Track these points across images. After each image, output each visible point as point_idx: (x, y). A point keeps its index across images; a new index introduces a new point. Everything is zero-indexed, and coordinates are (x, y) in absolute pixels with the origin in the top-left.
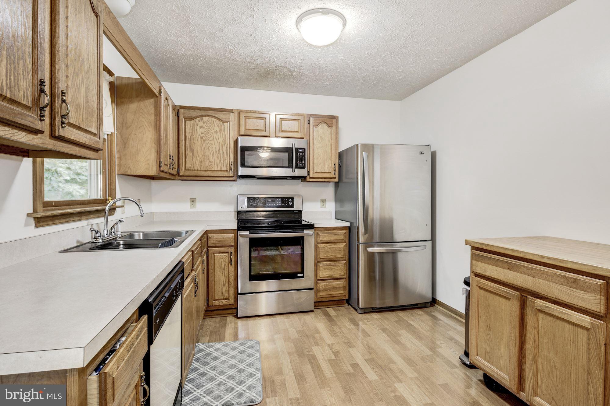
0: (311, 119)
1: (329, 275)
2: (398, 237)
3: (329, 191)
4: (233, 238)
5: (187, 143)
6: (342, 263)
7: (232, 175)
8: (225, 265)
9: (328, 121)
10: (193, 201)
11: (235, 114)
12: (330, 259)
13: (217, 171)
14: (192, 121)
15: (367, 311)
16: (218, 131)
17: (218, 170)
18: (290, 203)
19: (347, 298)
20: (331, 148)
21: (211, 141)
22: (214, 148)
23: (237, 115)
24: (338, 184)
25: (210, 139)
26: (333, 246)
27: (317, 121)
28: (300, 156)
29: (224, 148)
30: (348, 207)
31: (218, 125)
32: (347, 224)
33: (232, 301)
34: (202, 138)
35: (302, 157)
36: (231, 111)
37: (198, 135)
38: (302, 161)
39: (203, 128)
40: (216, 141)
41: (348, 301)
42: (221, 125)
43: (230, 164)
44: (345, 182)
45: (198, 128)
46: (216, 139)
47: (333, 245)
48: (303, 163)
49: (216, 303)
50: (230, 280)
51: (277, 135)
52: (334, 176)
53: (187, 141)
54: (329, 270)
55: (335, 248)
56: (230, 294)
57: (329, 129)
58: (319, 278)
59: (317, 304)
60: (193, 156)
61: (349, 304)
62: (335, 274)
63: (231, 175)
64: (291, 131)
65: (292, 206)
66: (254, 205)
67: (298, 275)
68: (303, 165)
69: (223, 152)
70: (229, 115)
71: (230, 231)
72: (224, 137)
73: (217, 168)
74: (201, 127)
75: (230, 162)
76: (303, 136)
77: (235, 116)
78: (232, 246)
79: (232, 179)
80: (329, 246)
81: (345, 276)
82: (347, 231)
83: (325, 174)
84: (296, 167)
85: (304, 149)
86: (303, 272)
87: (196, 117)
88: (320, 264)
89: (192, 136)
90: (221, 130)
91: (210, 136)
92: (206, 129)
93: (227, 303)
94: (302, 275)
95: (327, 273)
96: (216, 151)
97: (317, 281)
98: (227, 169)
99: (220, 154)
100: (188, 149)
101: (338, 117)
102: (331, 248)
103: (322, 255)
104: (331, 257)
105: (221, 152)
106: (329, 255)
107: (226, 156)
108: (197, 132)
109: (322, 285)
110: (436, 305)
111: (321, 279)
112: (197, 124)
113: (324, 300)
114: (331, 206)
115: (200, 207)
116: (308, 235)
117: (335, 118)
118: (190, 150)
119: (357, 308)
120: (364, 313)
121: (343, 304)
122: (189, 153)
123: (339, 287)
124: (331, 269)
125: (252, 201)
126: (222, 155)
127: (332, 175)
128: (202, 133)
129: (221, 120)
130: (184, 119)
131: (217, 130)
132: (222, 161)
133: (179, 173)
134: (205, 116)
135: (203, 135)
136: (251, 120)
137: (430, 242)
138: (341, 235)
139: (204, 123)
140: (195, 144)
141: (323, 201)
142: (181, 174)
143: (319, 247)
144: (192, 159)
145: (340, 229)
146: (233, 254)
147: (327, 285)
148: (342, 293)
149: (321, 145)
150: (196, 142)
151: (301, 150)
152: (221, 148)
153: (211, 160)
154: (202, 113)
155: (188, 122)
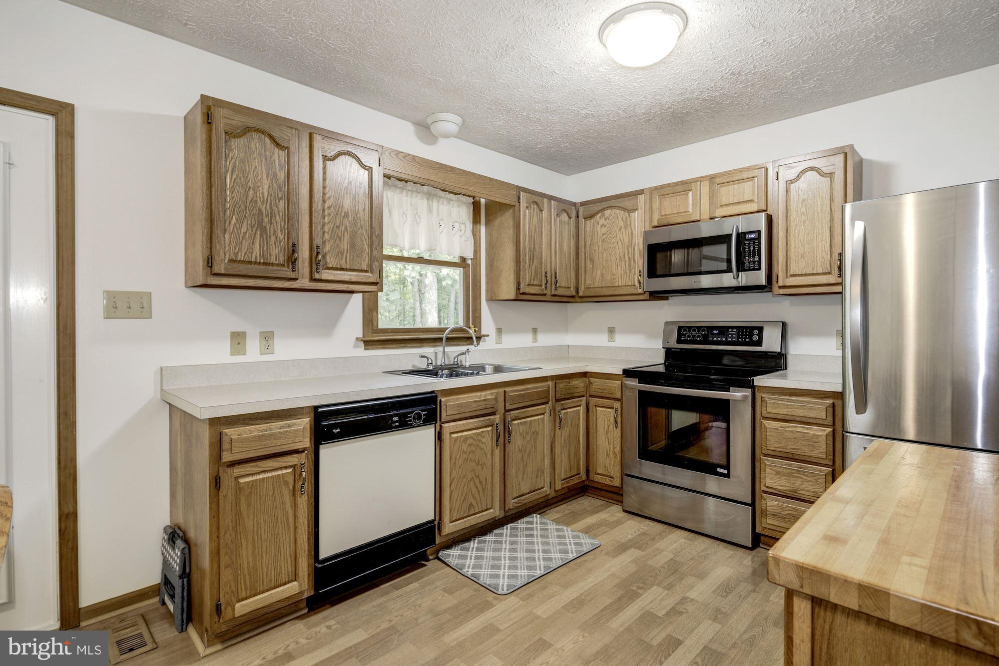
0: (781, 169)
1: (788, 488)
4: (620, 387)
5: (587, 252)
6: (820, 471)
7: (640, 291)
8: (609, 426)
9: (823, 163)
10: (611, 331)
11: (645, 195)
12: (791, 456)
13: (622, 286)
14: (592, 220)
16: (623, 226)
18: (755, 338)
20: (832, 220)
21: (614, 243)
22: (618, 254)
23: (648, 196)
25: (614, 240)
26: (797, 429)
27: (794, 171)
28: (749, 248)
29: (630, 251)
31: (622, 219)
32: (837, 388)
33: (617, 483)
34: (603, 241)
35: (754, 248)
36: (640, 192)
37: (598, 238)
38: (754, 257)
39: (605, 226)
40: (620, 243)
42: (626, 218)
43: (639, 274)
45: (599, 227)
46: (621, 240)
47: (800, 428)
48: (757, 259)
49: (598, 478)
50: (615, 450)
51: (713, 215)
52: (839, 280)
53: (587, 249)
54: (788, 478)
55: (802, 434)
56: (615, 472)
57: (825, 180)
58: (762, 488)
60: (593, 268)
62: (802, 490)
63: (639, 292)
64: (738, 203)
65: (759, 343)
67: (719, 470)
68: (757, 263)
69: (629, 258)
70: (638, 199)
71: (614, 376)
72: (630, 234)
73: (622, 282)
74: (602, 226)
75: (639, 272)
77: (645, 199)
78: (618, 400)
79: (642, 297)
80: (787, 427)
82: (839, 403)
83: (816, 276)
84: (739, 270)
85: (759, 232)
86: (727, 467)
87: (597, 213)
88: (761, 459)
89: (592, 240)
90: (627, 225)
91: (613, 236)
92: (608, 227)
93: (611, 484)
94: (726, 472)
95: (783, 482)
97: (760, 492)
98: (636, 282)
99: (625, 261)
100: (587, 259)
102: (793, 433)
103: (771, 444)
104: (792, 451)
105: (627, 258)
106: (789, 447)
107: (632, 263)
108: (598, 234)
109: (771, 504)
111: (770, 490)
112: (598, 223)
115: (618, 340)
117: (844, 151)
118: (590, 261)
122: (589, 265)
124: (792, 475)
125: (685, 333)
126: (627, 263)
127: (834, 278)
128: (604, 234)
129: (627, 210)
130: (584, 219)
131: (621, 227)
132: (628, 271)
133: (577, 292)
134: (608, 208)
136: (668, 198)
138: (819, 409)
139: (606, 219)
140: (595, 251)
142: (581, 294)
143: (765, 426)
144: (592, 272)
145: (818, 396)
146: (619, 412)
147: (783, 509)
149: (803, 218)
150: (596, 248)
151: (753, 236)
152: (626, 251)
153: (614, 272)
154: (604, 205)
155: (588, 222)
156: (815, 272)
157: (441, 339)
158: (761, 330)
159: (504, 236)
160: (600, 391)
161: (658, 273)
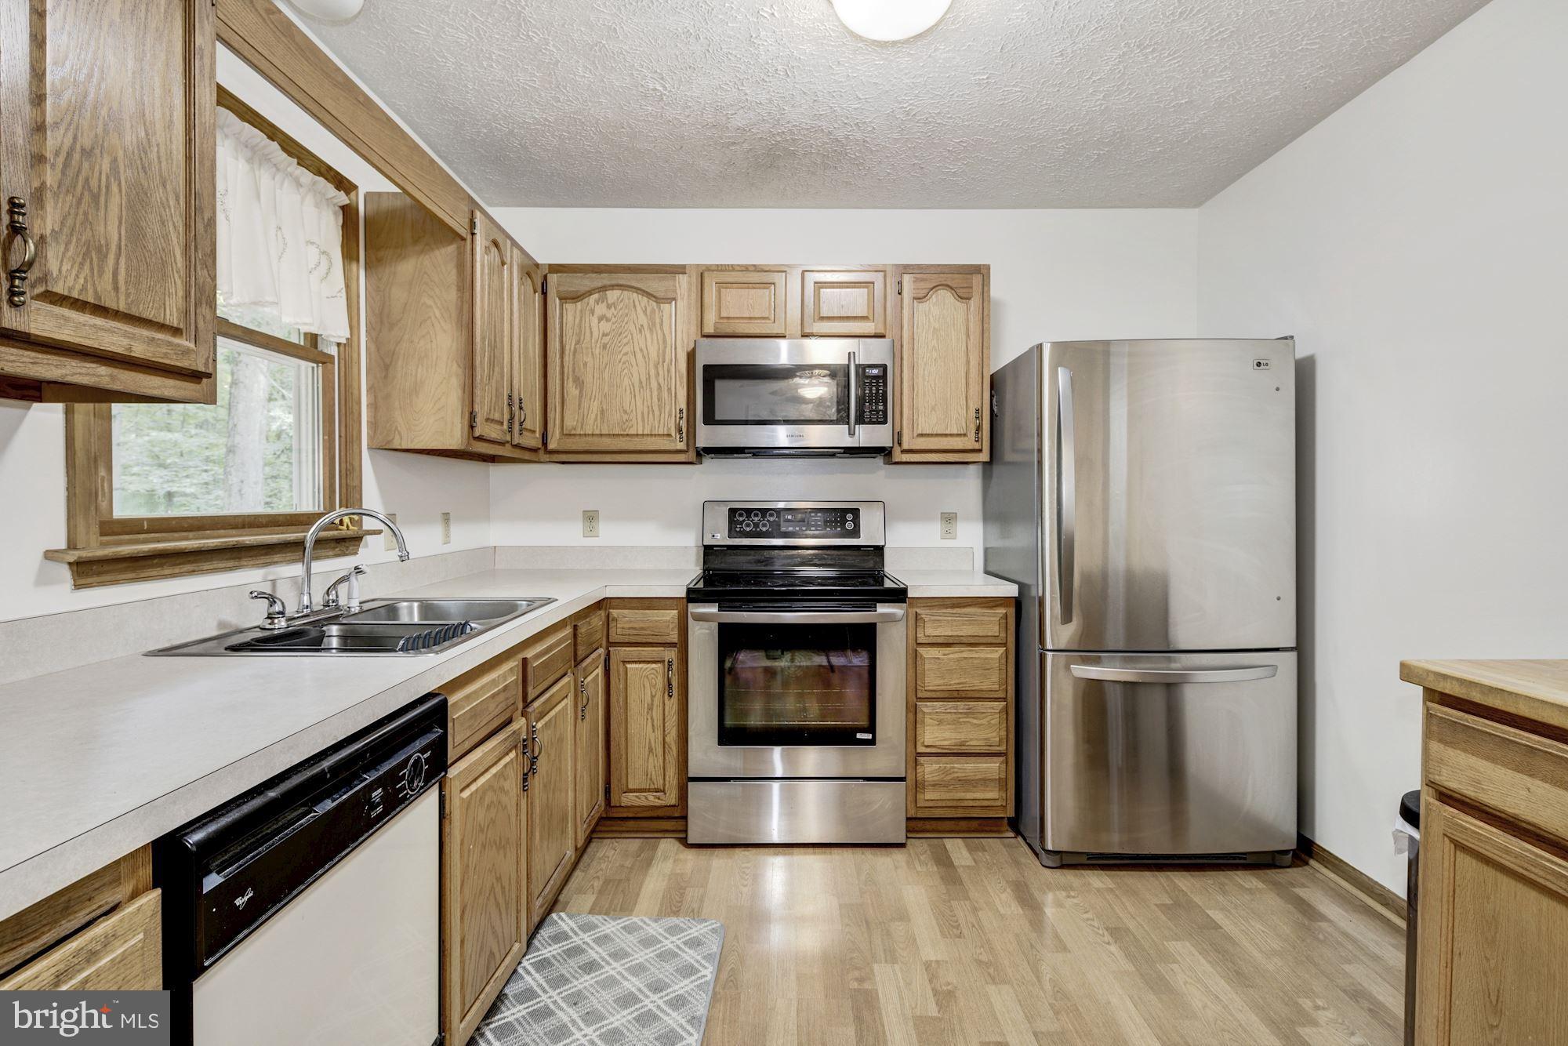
0: (907, 278)
1: (953, 741)
2: (1184, 634)
3: (966, 487)
4: (676, 621)
5: (566, 364)
6: (993, 708)
7: (681, 446)
8: (653, 697)
9: (956, 280)
10: (591, 518)
11: (690, 276)
12: (956, 695)
13: (643, 435)
14: (579, 304)
15: (1067, 861)
16: (646, 327)
17: (646, 432)
18: (849, 526)
19: (1011, 813)
20: (968, 362)
21: (626, 354)
22: (635, 375)
23: (695, 279)
24: (991, 471)
25: (625, 349)
26: (965, 655)
27: (922, 285)
28: (871, 389)
29: (661, 372)
30: (1019, 538)
31: (645, 312)
32: (1012, 590)
33: (671, 798)
34: (604, 347)
35: (877, 390)
36: (680, 270)
37: (593, 341)
38: (877, 404)
39: (608, 320)
40: (639, 355)
41: (1015, 824)
42: (653, 311)
43: (678, 416)
44: (1010, 463)
45: (595, 320)
46: (641, 350)
47: (967, 653)
48: (881, 408)
49: (629, 799)
50: (667, 739)
51: (807, 330)
52: (977, 446)
53: (566, 358)
54: (954, 726)
55: (971, 660)
56: (667, 778)
57: (961, 306)
58: (920, 749)
59: (913, 824)
60: (581, 396)
61: (1018, 833)
62: (971, 740)
63: (679, 448)
64: (848, 318)
65: (855, 533)
66: (749, 529)
67: (859, 736)
68: (881, 413)
69: (659, 384)
70: (675, 280)
71: (668, 602)
72: (661, 342)
73: (644, 427)
74: (600, 319)
75: (678, 411)
76: (881, 331)
77: (690, 283)
78: (672, 645)
79: (682, 458)
80: (954, 654)
81: (1002, 748)
82: (1012, 611)
83: (949, 438)
84: (860, 420)
85: (884, 367)
86: (871, 728)
87: (590, 293)
88: (926, 707)
89: (578, 342)
90: (654, 324)
91: (625, 341)
92: (613, 324)
93: (658, 803)
94: (870, 736)
95: (947, 735)
96: (641, 382)
97: (915, 757)
98: (669, 429)
99: (651, 389)
100: (568, 378)
101: (988, 267)
102: (959, 660)
103: (932, 681)
104: (959, 687)
105: (654, 385)
106: (954, 682)
107: (665, 394)
108: (591, 333)
109: (930, 769)
110: (1312, 862)
111: (928, 750)
112: (592, 312)
113: (938, 813)
114: (972, 535)
115: (610, 534)
116: (889, 619)
117: (981, 271)
118: (574, 381)
119: (1038, 849)
120: (1062, 867)
121: (999, 832)
122: (572, 391)
123: (985, 780)
124: (958, 722)
125: (741, 519)
126: (655, 393)
127: (969, 443)
128: (605, 335)
129: (654, 297)
130: (560, 299)
131: (642, 326)
132: (656, 409)
133: (545, 443)
134: (613, 287)
135: (606, 339)
136: (734, 291)
137: (1293, 656)
138: (991, 624)
139: (609, 307)
140: (585, 364)
141: (949, 518)
142: (552, 446)
143: (922, 656)
144: (579, 405)
145: (987, 605)
146: (675, 667)
147: (946, 772)
148: (993, 797)
149: (935, 355)
150: (589, 360)
151: (875, 372)
152: (653, 372)
153: (627, 407)
154: (605, 279)
155: (569, 306)
156: (948, 432)
157: (299, 545)
158: (856, 512)
159: (430, 302)
160: (635, 632)
161: (717, 417)
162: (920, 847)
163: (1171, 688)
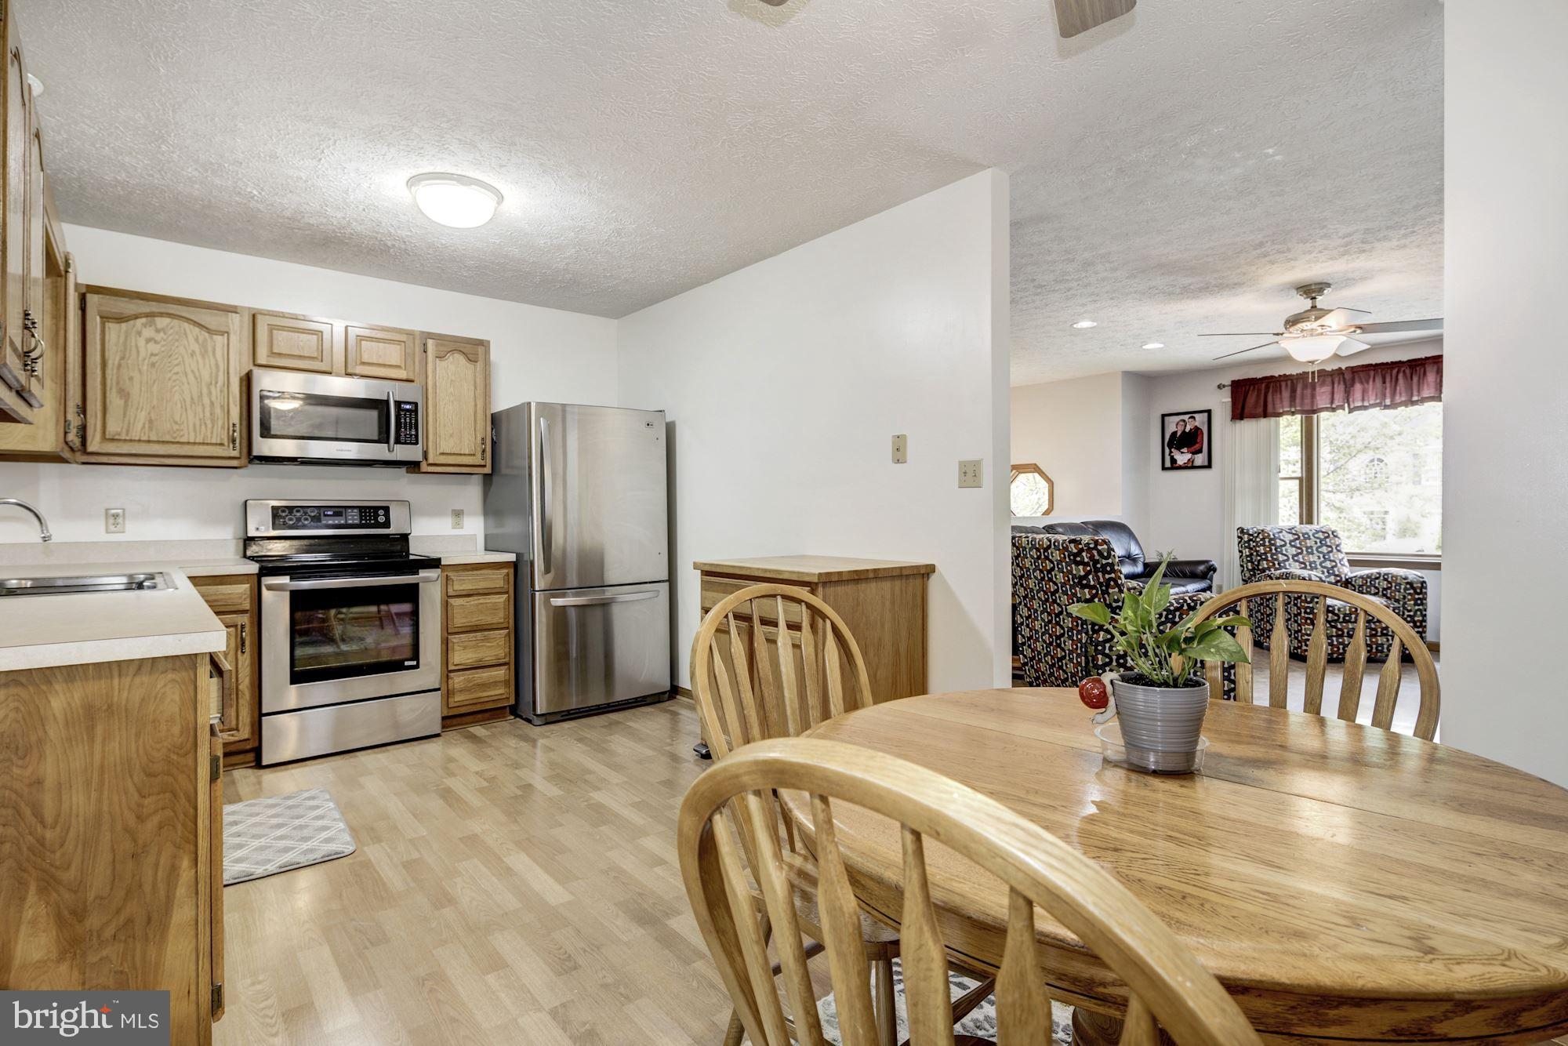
0: (430, 343)
1: (474, 659)
2: (612, 577)
3: (471, 493)
4: (248, 593)
5: (108, 377)
6: (500, 635)
7: (236, 453)
9: (468, 348)
10: (115, 514)
11: (241, 316)
12: (475, 628)
13: (195, 443)
14: (124, 325)
15: (552, 718)
16: (197, 352)
17: (197, 441)
18: (382, 519)
19: (512, 702)
20: (476, 405)
21: (177, 373)
22: (187, 392)
23: (247, 320)
24: (491, 481)
25: (176, 369)
26: (481, 601)
27: (442, 349)
28: (405, 420)
29: (213, 392)
30: (511, 527)
31: (197, 340)
32: (512, 557)
33: (245, 733)
34: (153, 365)
35: (411, 420)
36: (232, 309)
37: (140, 359)
38: (410, 430)
39: (156, 342)
40: (191, 376)
41: (514, 711)
42: (205, 340)
43: (231, 429)
44: (506, 475)
45: (141, 342)
46: (193, 371)
48: (413, 433)
50: (240, 687)
51: (350, 371)
52: (483, 463)
53: (109, 372)
54: (474, 650)
55: (485, 605)
56: (240, 718)
57: (470, 366)
58: (451, 668)
59: (448, 722)
60: (126, 406)
61: (517, 716)
62: (486, 657)
63: (232, 455)
64: (384, 366)
65: (387, 524)
66: (291, 523)
67: (406, 663)
68: (413, 437)
69: (211, 402)
70: (227, 317)
71: (241, 578)
72: (213, 367)
73: (196, 437)
74: (148, 340)
75: (231, 425)
76: (411, 378)
77: (241, 321)
78: (244, 612)
79: (235, 463)
80: (474, 601)
81: (507, 660)
82: (512, 571)
83: (463, 457)
84: (397, 441)
85: (416, 404)
86: (416, 656)
87: (136, 317)
88: (454, 639)
89: (123, 358)
90: (206, 351)
91: (176, 362)
92: (163, 346)
93: (232, 739)
94: (415, 663)
95: (470, 655)
96: (192, 399)
97: (447, 673)
98: (221, 439)
99: (203, 405)
100: (111, 389)
101: (489, 342)
102: (477, 605)
103: (459, 621)
104: (477, 623)
105: (206, 401)
106: (474, 620)
107: (218, 411)
108: (138, 352)
109: (458, 680)
110: (678, 697)
111: (457, 668)
112: (139, 333)
113: (463, 710)
114: (475, 526)
116: (427, 580)
117: (483, 344)
118: (118, 392)
119: (531, 716)
120: (547, 723)
121: (504, 717)
122: (114, 400)
123: (495, 682)
124: (478, 646)
125: (284, 514)
126: (208, 409)
127: (478, 460)
128: (152, 355)
129: (207, 328)
130: (101, 317)
131: (193, 351)
132: (209, 422)
133: (84, 445)
134: (161, 315)
135: (154, 359)
136: (285, 333)
137: (667, 584)
138: (498, 579)
139: (158, 331)
140: (131, 379)
141: (458, 514)
142: (90, 449)
143: (451, 604)
144: (125, 414)
145: (493, 568)
146: (247, 629)
147: (469, 681)
148: (500, 693)
149: (452, 398)
150: (136, 375)
151: (408, 407)
152: (205, 391)
153: (177, 418)
154: (154, 307)
155: (112, 327)
156: (462, 452)
158: (387, 509)
161: (273, 433)
162: (452, 735)
163: (605, 605)
